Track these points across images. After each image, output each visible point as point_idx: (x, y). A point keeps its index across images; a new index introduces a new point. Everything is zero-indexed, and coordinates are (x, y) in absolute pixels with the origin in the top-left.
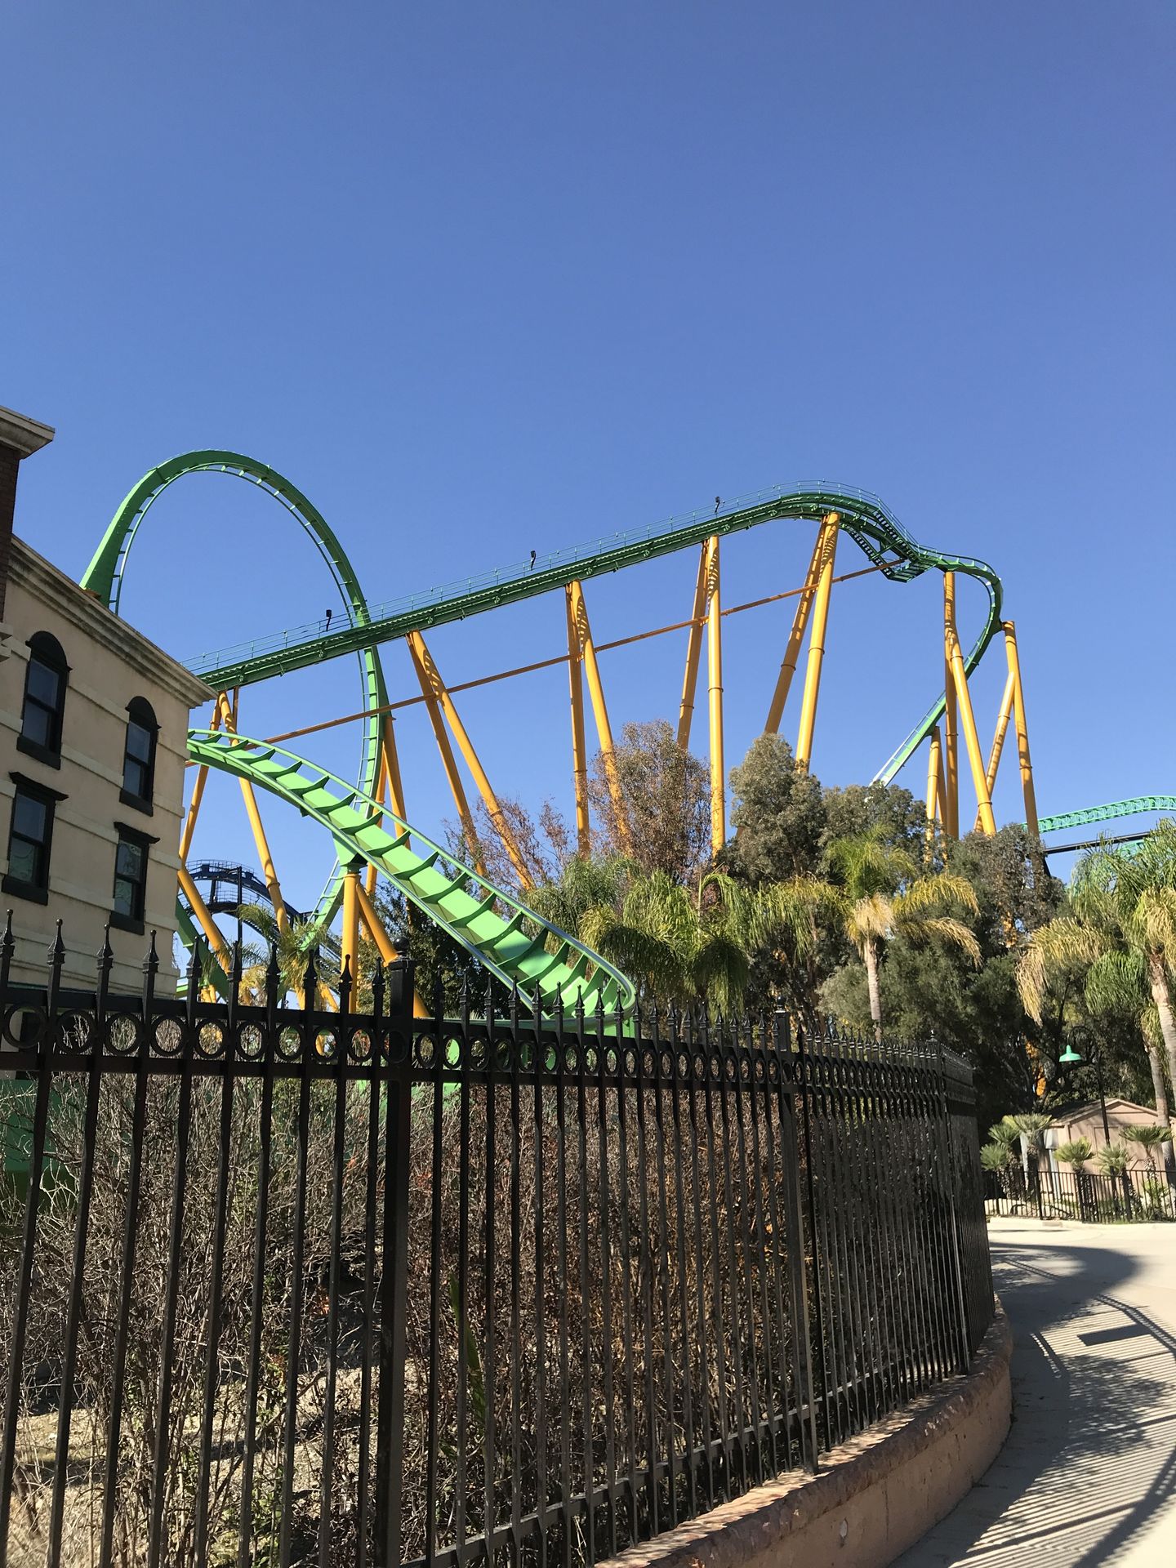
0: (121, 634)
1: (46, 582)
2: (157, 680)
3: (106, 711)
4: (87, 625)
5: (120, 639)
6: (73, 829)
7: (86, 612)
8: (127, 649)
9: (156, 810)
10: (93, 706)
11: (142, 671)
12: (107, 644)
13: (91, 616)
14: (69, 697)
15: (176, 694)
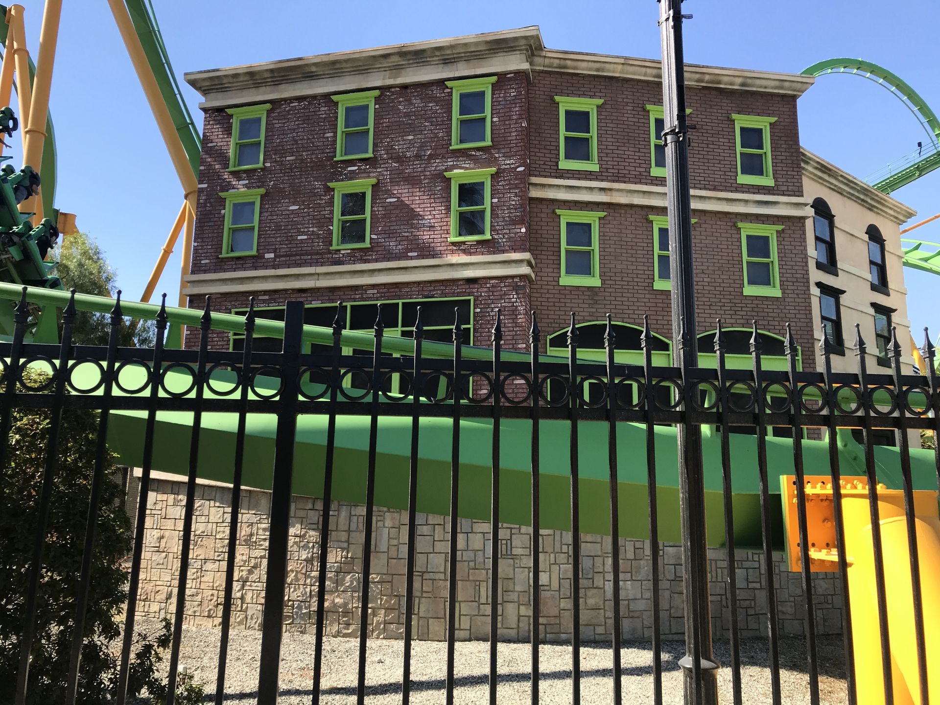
0: (859, 188)
1: (816, 168)
2: (880, 212)
3: (856, 237)
4: (840, 188)
5: (858, 191)
6: (850, 310)
7: (839, 181)
8: (862, 197)
9: (891, 292)
10: (849, 235)
11: (871, 208)
12: (850, 197)
13: (842, 182)
14: (837, 233)
15: (892, 218)
